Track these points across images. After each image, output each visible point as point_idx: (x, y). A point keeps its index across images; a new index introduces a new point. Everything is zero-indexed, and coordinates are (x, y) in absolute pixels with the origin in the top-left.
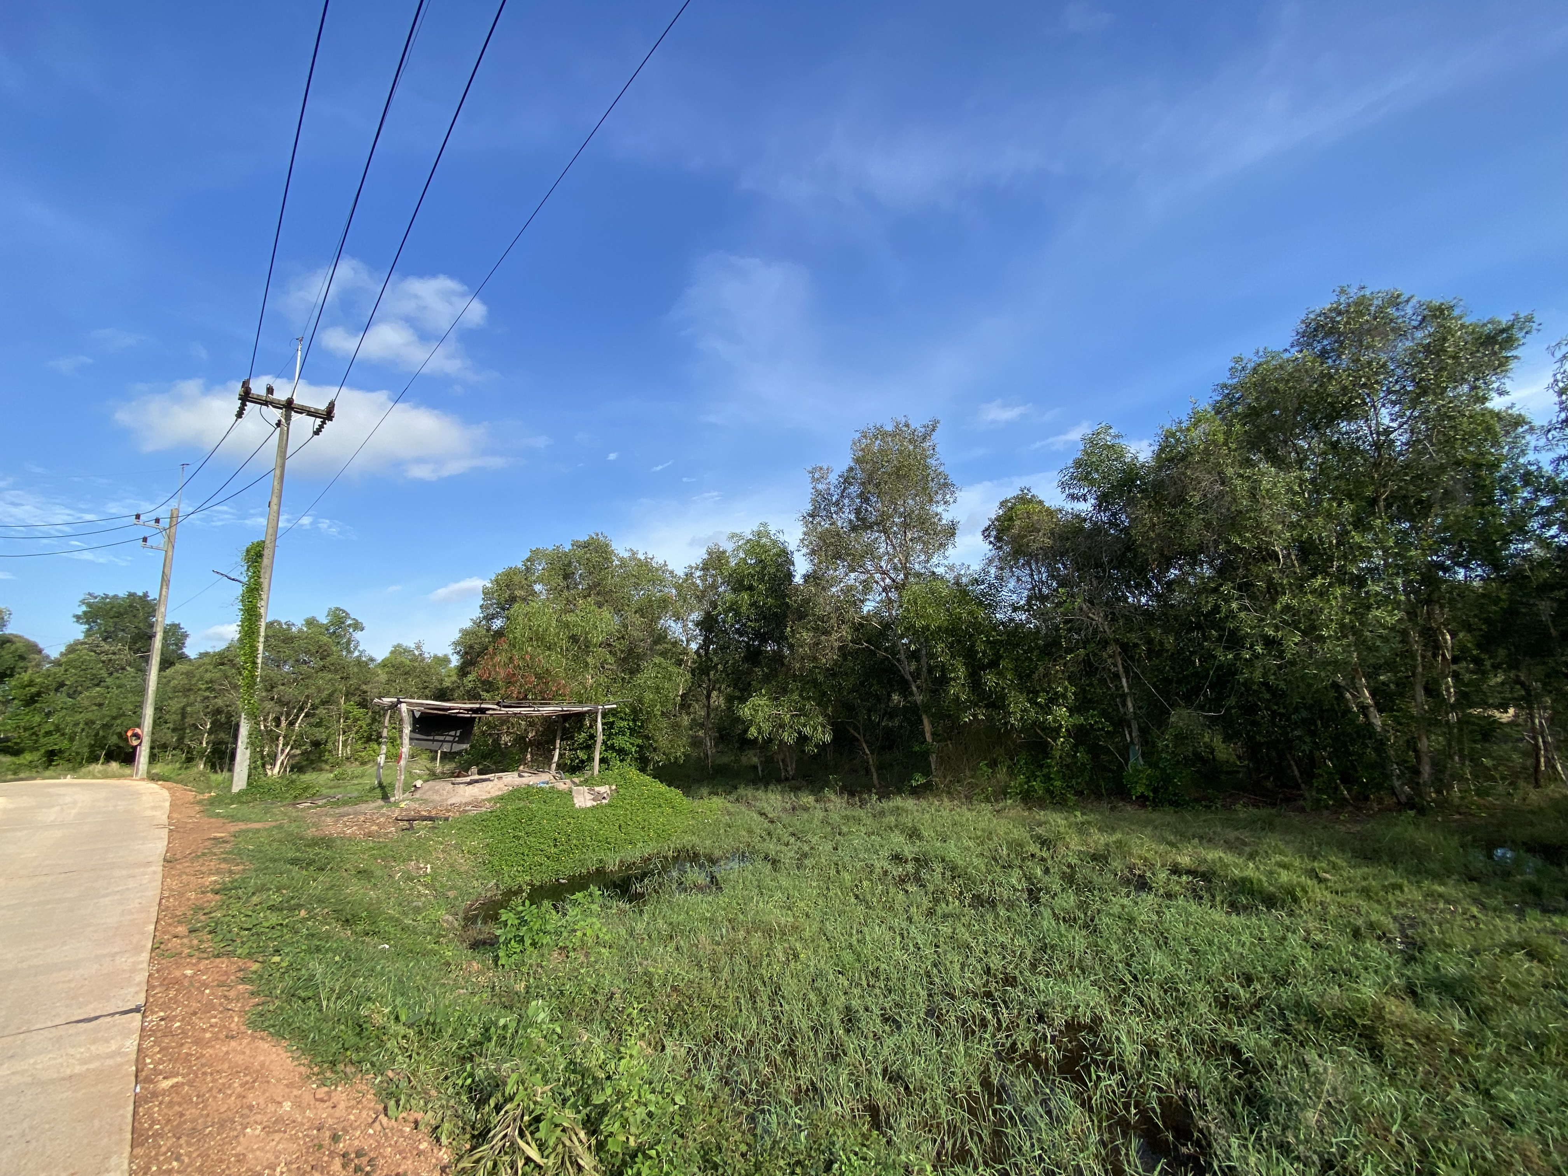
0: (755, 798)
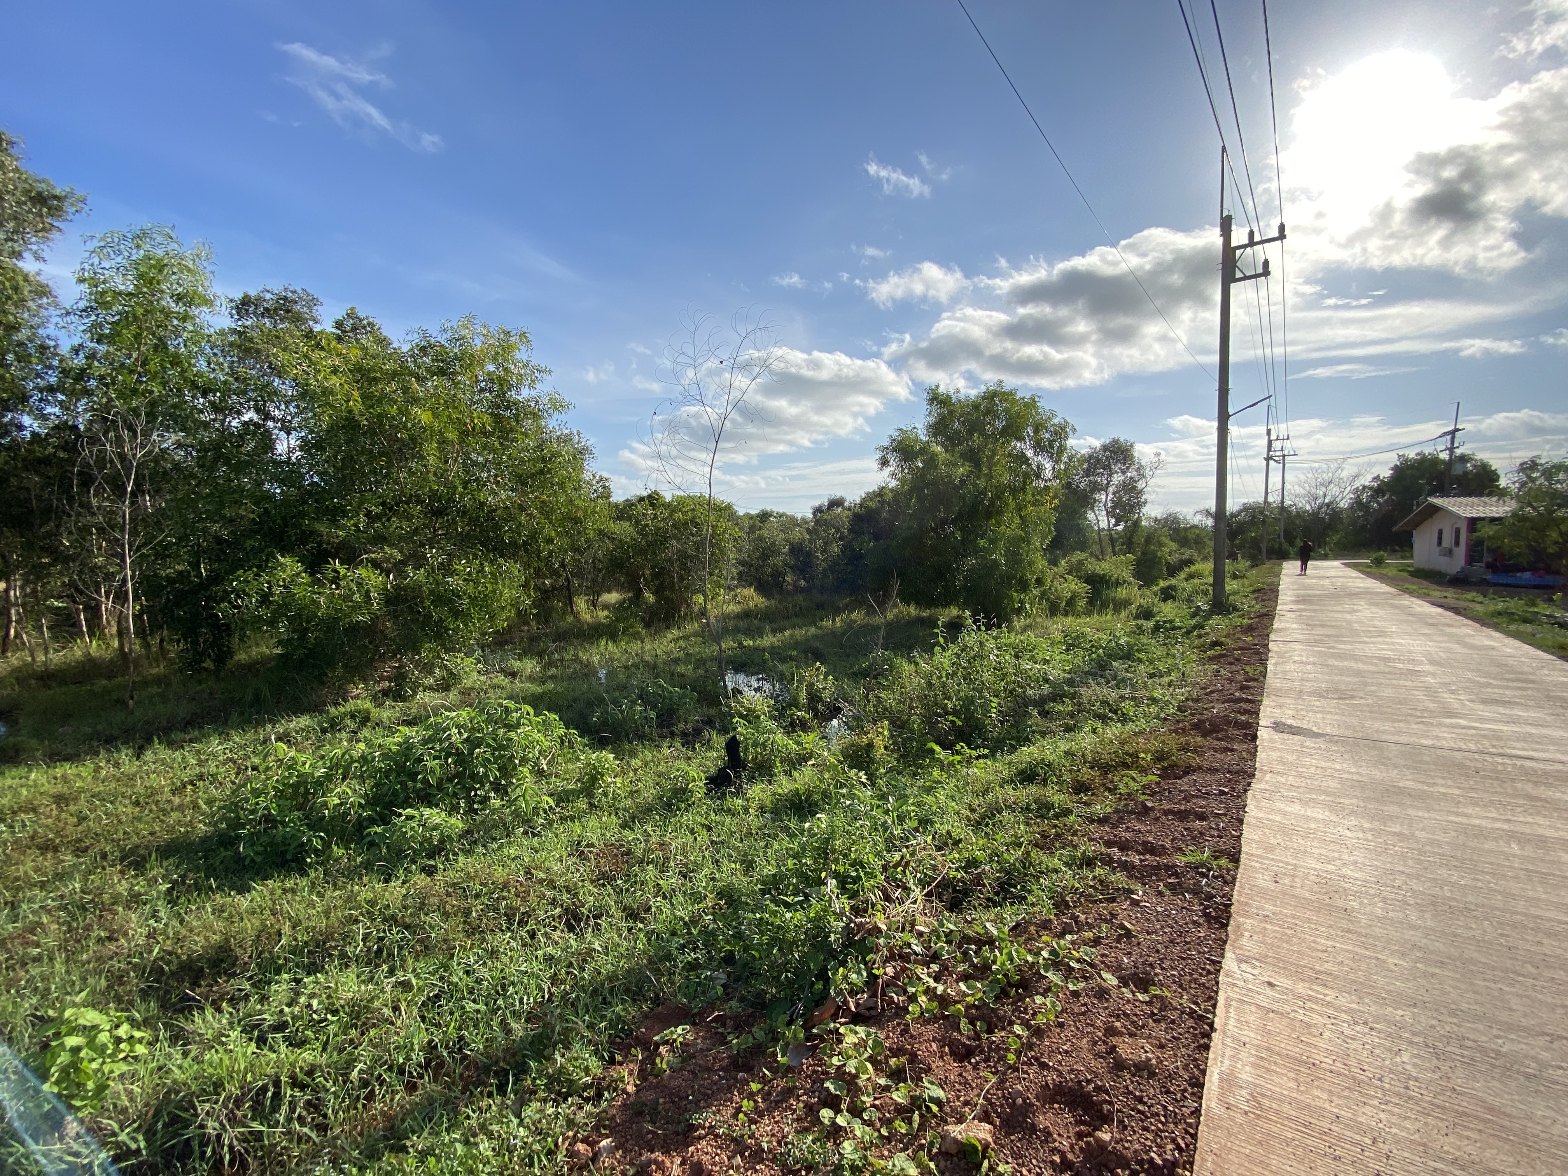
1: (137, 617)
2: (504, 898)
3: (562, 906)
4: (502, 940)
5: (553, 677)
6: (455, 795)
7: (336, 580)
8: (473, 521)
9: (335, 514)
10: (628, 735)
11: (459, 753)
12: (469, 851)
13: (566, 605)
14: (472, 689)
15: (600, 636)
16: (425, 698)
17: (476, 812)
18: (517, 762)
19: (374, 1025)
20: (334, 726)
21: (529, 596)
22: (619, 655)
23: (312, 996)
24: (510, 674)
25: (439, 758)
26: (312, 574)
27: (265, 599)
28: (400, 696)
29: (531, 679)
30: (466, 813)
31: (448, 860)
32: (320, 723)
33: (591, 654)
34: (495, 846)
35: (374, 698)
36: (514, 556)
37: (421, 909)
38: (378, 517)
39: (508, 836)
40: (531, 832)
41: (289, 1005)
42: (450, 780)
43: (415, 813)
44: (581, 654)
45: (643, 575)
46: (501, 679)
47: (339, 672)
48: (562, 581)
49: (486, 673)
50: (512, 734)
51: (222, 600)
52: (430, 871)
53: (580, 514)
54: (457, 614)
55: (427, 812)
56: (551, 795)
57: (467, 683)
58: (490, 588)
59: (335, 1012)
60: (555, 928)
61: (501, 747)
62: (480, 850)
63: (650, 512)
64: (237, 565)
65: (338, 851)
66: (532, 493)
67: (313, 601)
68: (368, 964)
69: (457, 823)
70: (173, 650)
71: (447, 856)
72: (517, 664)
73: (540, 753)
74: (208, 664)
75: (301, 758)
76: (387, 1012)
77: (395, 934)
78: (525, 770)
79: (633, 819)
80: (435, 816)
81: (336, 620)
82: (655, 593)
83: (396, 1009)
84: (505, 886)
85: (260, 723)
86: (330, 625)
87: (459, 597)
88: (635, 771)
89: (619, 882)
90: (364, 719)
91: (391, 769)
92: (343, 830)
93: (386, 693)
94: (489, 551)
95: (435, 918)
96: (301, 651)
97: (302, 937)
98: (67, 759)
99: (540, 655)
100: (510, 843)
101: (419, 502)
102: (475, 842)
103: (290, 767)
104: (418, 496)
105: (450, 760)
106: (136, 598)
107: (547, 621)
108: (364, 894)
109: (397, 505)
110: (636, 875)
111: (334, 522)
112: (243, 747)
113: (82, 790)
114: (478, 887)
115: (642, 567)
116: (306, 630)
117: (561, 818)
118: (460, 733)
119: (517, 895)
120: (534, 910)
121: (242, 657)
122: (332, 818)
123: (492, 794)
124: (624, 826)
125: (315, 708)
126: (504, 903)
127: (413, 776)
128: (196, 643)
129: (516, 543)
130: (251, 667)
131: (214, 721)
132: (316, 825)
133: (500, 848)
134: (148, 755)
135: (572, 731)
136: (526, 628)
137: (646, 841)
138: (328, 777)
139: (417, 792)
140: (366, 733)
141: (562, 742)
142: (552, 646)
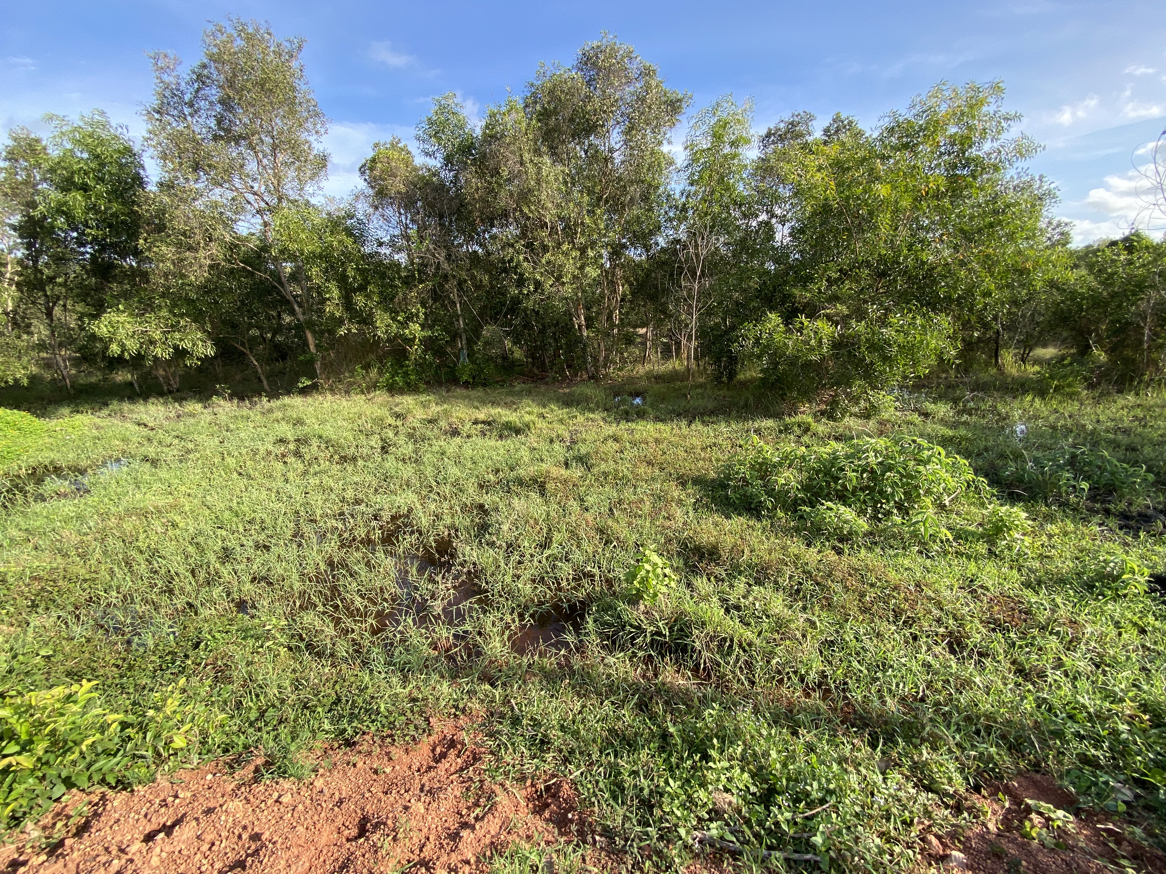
0: (132, 411)
1: (696, 349)
2: (894, 597)
3: (947, 628)
4: (888, 629)
5: (966, 423)
6: (865, 502)
7: (800, 330)
8: (911, 279)
9: (805, 281)
10: (1046, 499)
11: (872, 472)
12: (870, 548)
13: (990, 357)
14: (888, 421)
15: (1025, 392)
16: (849, 421)
17: (880, 520)
18: (921, 491)
19: (789, 638)
20: (787, 429)
21: (956, 348)
22: (1046, 413)
23: (756, 599)
24: (923, 414)
25: (857, 471)
26: (786, 325)
27: (757, 340)
28: (832, 417)
29: (943, 421)
30: (871, 518)
31: (852, 548)
32: (779, 426)
33: (1012, 409)
34: (892, 552)
35: (815, 416)
36: (946, 310)
37: (829, 576)
38: (836, 281)
39: (903, 548)
40: (925, 552)
41: (744, 597)
42: (862, 489)
43: (834, 507)
44: (999, 407)
45: (1096, 330)
46: (916, 418)
47: (795, 394)
48: (990, 334)
49: (902, 410)
50: (921, 468)
51: (735, 341)
52: (839, 552)
53: (1029, 265)
54: (886, 359)
55: (842, 509)
56: (949, 529)
57: (885, 416)
58: (918, 338)
59: (768, 617)
60: (936, 643)
61: (910, 476)
62: (878, 550)
63: (1122, 258)
64: (746, 319)
65: (780, 514)
66: (976, 247)
67: (785, 344)
68: (791, 595)
69: (863, 524)
70: (710, 369)
71: (852, 545)
72: (930, 407)
73: (944, 490)
74: (725, 379)
75: (766, 448)
76: (799, 635)
77: (809, 585)
78: (928, 501)
79: (1039, 583)
80: (848, 513)
81: (797, 358)
82: (1111, 351)
83: (804, 636)
84: (896, 588)
85: (746, 420)
86: (793, 361)
87: (890, 345)
88: (1050, 536)
89: (1012, 635)
90: (805, 428)
91: (820, 470)
92: (785, 502)
93: (823, 413)
94: (922, 306)
95: (838, 588)
96: (774, 377)
97: (755, 560)
98: (662, 421)
99: (955, 401)
100: (904, 555)
101: (868, 265)
102: (876, 543)
103: (759, 452)
104: (868, 262)
105: (865, 475)
106: (696, 339)
107: (966, 371)
108: (793, 549)
109: (851, 270)
110: (1034, 638)
111: (804, 287)
112: (736, 432)
113: (665, 439)
114: (874, 580)
115: (1098, 321)
116: (778, 363)
117: (957, 552)
118: (876, 456)
119: (906, 600)
120: (919, 619)
121: (741, 377)
122: (779, 491)
123: (895, 511)
124: (1027, 585)
125: (777, 416)
126: (893, 601)
127: (836, 479)
128: (719, 366)
129: (950, 297)
130: (744, 384)
131: (724, 413)
132: (770, 493)
133: (896, 555)
134: (693, 427)
135: (982, 479)
136: (944, 375)
137: (1053, 611)
138: (780, 464)
139: (837, 491)
140: (806, 439)
141: (969, 486)
142: (968, 395)
